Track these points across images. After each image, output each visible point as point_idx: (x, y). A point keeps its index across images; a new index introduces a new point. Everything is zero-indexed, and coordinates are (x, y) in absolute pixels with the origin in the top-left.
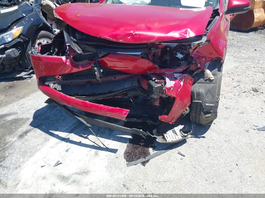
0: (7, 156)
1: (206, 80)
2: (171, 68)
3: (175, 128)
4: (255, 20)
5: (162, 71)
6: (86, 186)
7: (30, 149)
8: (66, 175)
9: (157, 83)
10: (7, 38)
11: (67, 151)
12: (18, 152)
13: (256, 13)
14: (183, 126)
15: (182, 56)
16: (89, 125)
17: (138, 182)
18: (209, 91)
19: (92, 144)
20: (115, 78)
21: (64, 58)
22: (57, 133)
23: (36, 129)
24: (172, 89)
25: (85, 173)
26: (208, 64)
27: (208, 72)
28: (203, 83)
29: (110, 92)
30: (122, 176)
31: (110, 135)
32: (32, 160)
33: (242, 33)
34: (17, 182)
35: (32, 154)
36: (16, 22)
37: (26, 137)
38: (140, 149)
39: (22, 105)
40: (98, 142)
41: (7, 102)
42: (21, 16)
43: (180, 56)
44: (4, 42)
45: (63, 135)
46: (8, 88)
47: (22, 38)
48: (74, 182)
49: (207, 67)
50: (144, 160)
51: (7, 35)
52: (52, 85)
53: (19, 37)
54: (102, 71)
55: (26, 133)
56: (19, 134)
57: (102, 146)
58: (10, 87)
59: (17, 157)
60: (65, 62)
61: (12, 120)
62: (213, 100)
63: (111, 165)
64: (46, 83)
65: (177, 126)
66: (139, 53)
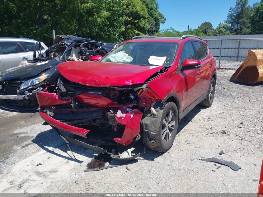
0: (10, 157)
1: (151, 115)
2: (125, 104)
3: (129, 150)
4: (260, 75)
5: (119, 106)
6: (51, 179)
7: (25, 155)
8: (41, 171)
9: (111, 113)
10: (35, 82)
11: (49, 158)
12: (17, 155)
13: (260, 69)
14: (134, 148)
15: (133, 97)
16: (67, 142)
17: (86, 181)
18: (153, 123)
19: (68, 156)
20: (89, 109)
21: (55, 94)
22: (47, 147)
23: (34, 144)
24: (123, 118)
25: (54, 172)
26: (154, 104)
27: (153, 109)
28: (149, 117)
29: (83, 119)
30: (77, 176)
31: (83, 152)
32: (23, 161)
33: (248, 87)
34: (9, 172)
35: (26, 157)
36: (44, 71)
37: (26, 148)
38: (100, 162)
39: (33, 128)
40: (72, 156)
41: (25, 125)
42: (48, 68)
43: (132, 97)
44: (33, 84)
45: (50, 149)
46: (29, 117)
47: (46, 82)
48: (44, 176)
49: (153, 106)
50: (98, 169)
51: (36, 80)
52: (48, 113)
53: (44, 81)
54: (77, 103)
55: (27, 145)
56: (23, 145)
57: (74, 158)
58: (31, 116)
59: (15, 158)
60: (55, 97)
61: (23, 136)
62: (155, 130)
63: (74, 169)
64: (45, 111)
65: (130, 148)
66: (100, 93)
